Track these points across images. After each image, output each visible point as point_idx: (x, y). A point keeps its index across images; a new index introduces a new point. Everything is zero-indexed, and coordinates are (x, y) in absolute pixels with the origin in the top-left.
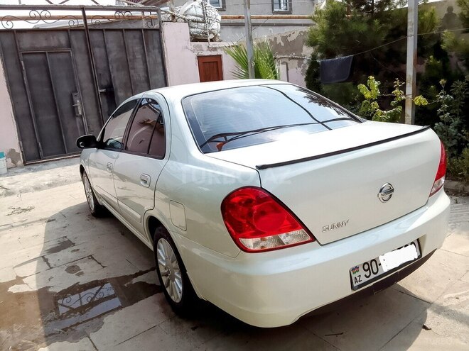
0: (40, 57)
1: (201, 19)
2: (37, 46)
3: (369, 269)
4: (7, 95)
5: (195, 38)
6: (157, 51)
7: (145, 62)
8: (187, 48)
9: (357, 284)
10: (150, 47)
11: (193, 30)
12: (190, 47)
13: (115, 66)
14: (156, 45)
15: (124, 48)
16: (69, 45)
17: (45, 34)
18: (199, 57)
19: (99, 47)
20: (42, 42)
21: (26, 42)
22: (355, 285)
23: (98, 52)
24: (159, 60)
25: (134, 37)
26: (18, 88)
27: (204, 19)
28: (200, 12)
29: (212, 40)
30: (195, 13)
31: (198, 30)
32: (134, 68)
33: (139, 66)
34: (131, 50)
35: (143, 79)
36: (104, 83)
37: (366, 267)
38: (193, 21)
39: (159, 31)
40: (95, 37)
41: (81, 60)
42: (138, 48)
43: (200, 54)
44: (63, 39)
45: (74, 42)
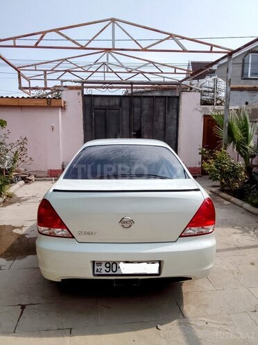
0: (103, 111)
1: (211, 90)
2: (103, 104)
3: (109, 267)
4: (82, 131)
5: (204, 103)
6: (174, 111)
7: (165, 117)
8: (197, 109)
9: (97, 273)
10: (171, 108)
11: (204, 97)
12: (199, 109)
13: (145, 119)
14: (175, 107)
15: (153, 108)
16: (120, 105)
17: (109, 98)
18: (205, 116)
19: (138, 107)
20: (106, 103)
21: (97, 102)
22: (95, 273)
23: (136, 110)
24: (175, 117)
25: (161, 101)
26: (89, 127)
27: (214, 90)
28: (212, 85)
29: (218, 105)
30: (208, 86)
31: (208, 97)
32: (156, 121)
33: (161, 120)
34: (157, 109)
35: (161, 128)
36: (137, 128)
37: (108, 265)
38: (205, 91)
39: (178, 98)
40: (137, 101)
41: (125, 114)
42: (161, 108)
43: (206, 114)
44: (117, 101)
45: (123, 103)
